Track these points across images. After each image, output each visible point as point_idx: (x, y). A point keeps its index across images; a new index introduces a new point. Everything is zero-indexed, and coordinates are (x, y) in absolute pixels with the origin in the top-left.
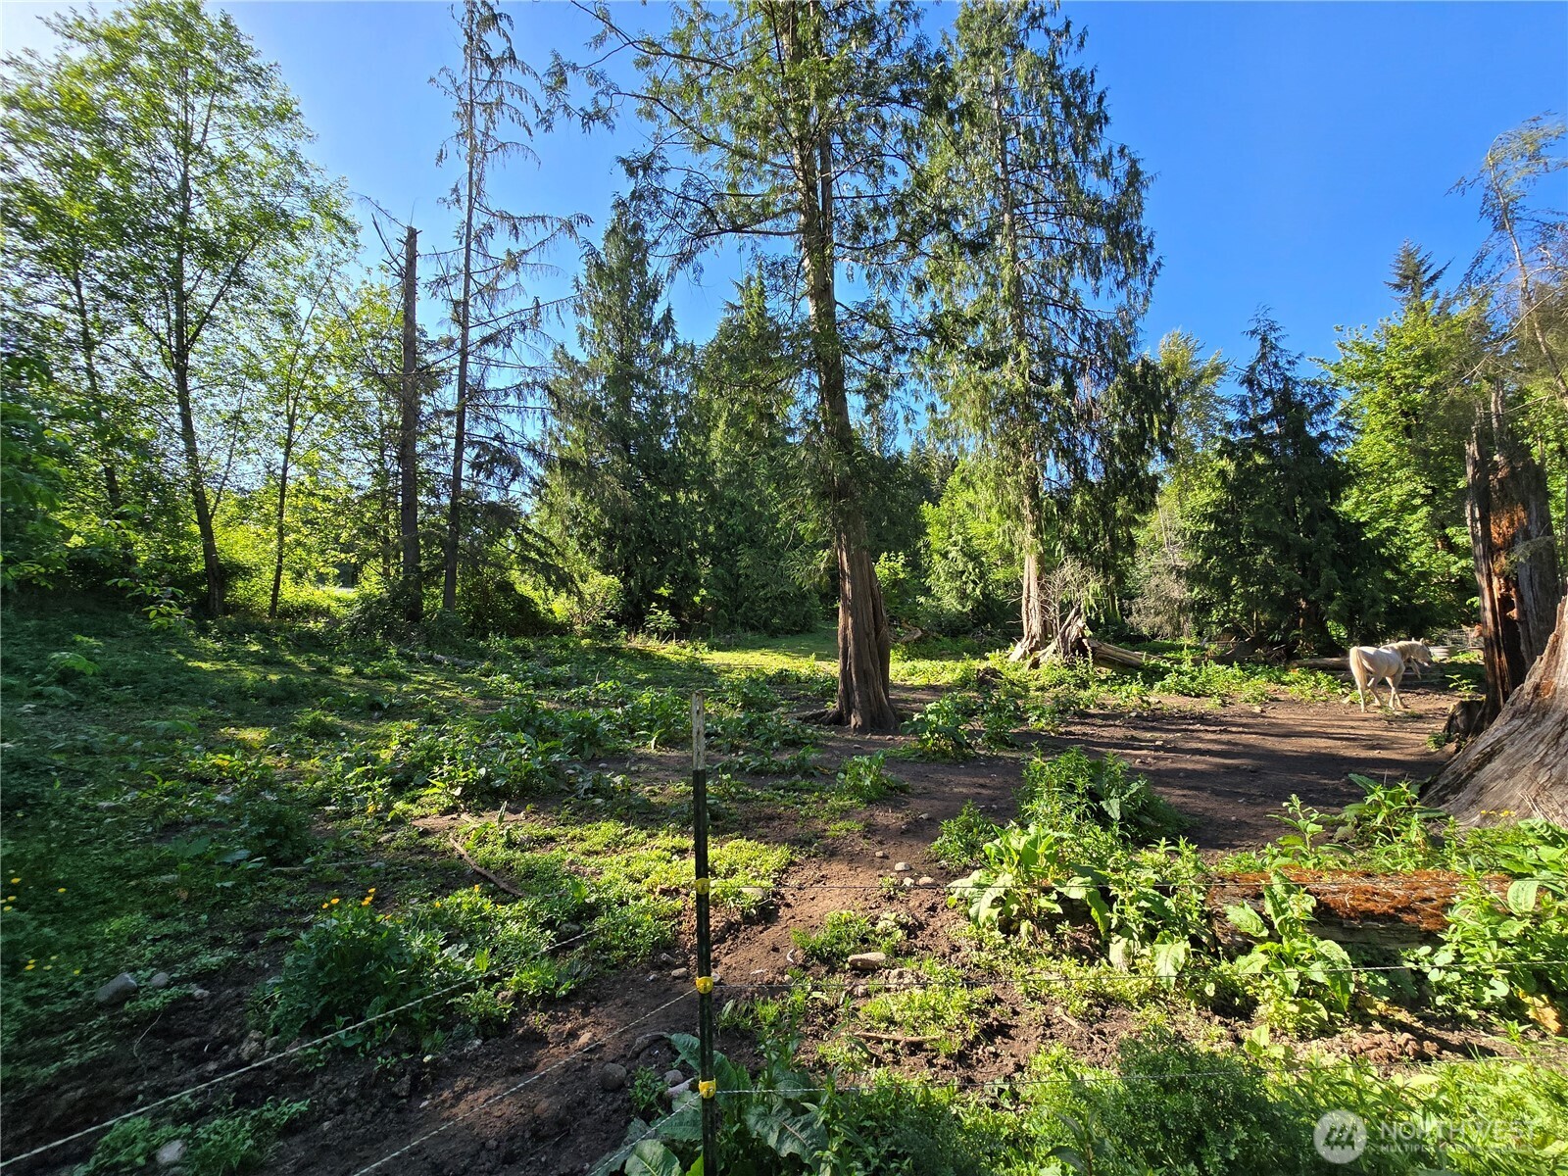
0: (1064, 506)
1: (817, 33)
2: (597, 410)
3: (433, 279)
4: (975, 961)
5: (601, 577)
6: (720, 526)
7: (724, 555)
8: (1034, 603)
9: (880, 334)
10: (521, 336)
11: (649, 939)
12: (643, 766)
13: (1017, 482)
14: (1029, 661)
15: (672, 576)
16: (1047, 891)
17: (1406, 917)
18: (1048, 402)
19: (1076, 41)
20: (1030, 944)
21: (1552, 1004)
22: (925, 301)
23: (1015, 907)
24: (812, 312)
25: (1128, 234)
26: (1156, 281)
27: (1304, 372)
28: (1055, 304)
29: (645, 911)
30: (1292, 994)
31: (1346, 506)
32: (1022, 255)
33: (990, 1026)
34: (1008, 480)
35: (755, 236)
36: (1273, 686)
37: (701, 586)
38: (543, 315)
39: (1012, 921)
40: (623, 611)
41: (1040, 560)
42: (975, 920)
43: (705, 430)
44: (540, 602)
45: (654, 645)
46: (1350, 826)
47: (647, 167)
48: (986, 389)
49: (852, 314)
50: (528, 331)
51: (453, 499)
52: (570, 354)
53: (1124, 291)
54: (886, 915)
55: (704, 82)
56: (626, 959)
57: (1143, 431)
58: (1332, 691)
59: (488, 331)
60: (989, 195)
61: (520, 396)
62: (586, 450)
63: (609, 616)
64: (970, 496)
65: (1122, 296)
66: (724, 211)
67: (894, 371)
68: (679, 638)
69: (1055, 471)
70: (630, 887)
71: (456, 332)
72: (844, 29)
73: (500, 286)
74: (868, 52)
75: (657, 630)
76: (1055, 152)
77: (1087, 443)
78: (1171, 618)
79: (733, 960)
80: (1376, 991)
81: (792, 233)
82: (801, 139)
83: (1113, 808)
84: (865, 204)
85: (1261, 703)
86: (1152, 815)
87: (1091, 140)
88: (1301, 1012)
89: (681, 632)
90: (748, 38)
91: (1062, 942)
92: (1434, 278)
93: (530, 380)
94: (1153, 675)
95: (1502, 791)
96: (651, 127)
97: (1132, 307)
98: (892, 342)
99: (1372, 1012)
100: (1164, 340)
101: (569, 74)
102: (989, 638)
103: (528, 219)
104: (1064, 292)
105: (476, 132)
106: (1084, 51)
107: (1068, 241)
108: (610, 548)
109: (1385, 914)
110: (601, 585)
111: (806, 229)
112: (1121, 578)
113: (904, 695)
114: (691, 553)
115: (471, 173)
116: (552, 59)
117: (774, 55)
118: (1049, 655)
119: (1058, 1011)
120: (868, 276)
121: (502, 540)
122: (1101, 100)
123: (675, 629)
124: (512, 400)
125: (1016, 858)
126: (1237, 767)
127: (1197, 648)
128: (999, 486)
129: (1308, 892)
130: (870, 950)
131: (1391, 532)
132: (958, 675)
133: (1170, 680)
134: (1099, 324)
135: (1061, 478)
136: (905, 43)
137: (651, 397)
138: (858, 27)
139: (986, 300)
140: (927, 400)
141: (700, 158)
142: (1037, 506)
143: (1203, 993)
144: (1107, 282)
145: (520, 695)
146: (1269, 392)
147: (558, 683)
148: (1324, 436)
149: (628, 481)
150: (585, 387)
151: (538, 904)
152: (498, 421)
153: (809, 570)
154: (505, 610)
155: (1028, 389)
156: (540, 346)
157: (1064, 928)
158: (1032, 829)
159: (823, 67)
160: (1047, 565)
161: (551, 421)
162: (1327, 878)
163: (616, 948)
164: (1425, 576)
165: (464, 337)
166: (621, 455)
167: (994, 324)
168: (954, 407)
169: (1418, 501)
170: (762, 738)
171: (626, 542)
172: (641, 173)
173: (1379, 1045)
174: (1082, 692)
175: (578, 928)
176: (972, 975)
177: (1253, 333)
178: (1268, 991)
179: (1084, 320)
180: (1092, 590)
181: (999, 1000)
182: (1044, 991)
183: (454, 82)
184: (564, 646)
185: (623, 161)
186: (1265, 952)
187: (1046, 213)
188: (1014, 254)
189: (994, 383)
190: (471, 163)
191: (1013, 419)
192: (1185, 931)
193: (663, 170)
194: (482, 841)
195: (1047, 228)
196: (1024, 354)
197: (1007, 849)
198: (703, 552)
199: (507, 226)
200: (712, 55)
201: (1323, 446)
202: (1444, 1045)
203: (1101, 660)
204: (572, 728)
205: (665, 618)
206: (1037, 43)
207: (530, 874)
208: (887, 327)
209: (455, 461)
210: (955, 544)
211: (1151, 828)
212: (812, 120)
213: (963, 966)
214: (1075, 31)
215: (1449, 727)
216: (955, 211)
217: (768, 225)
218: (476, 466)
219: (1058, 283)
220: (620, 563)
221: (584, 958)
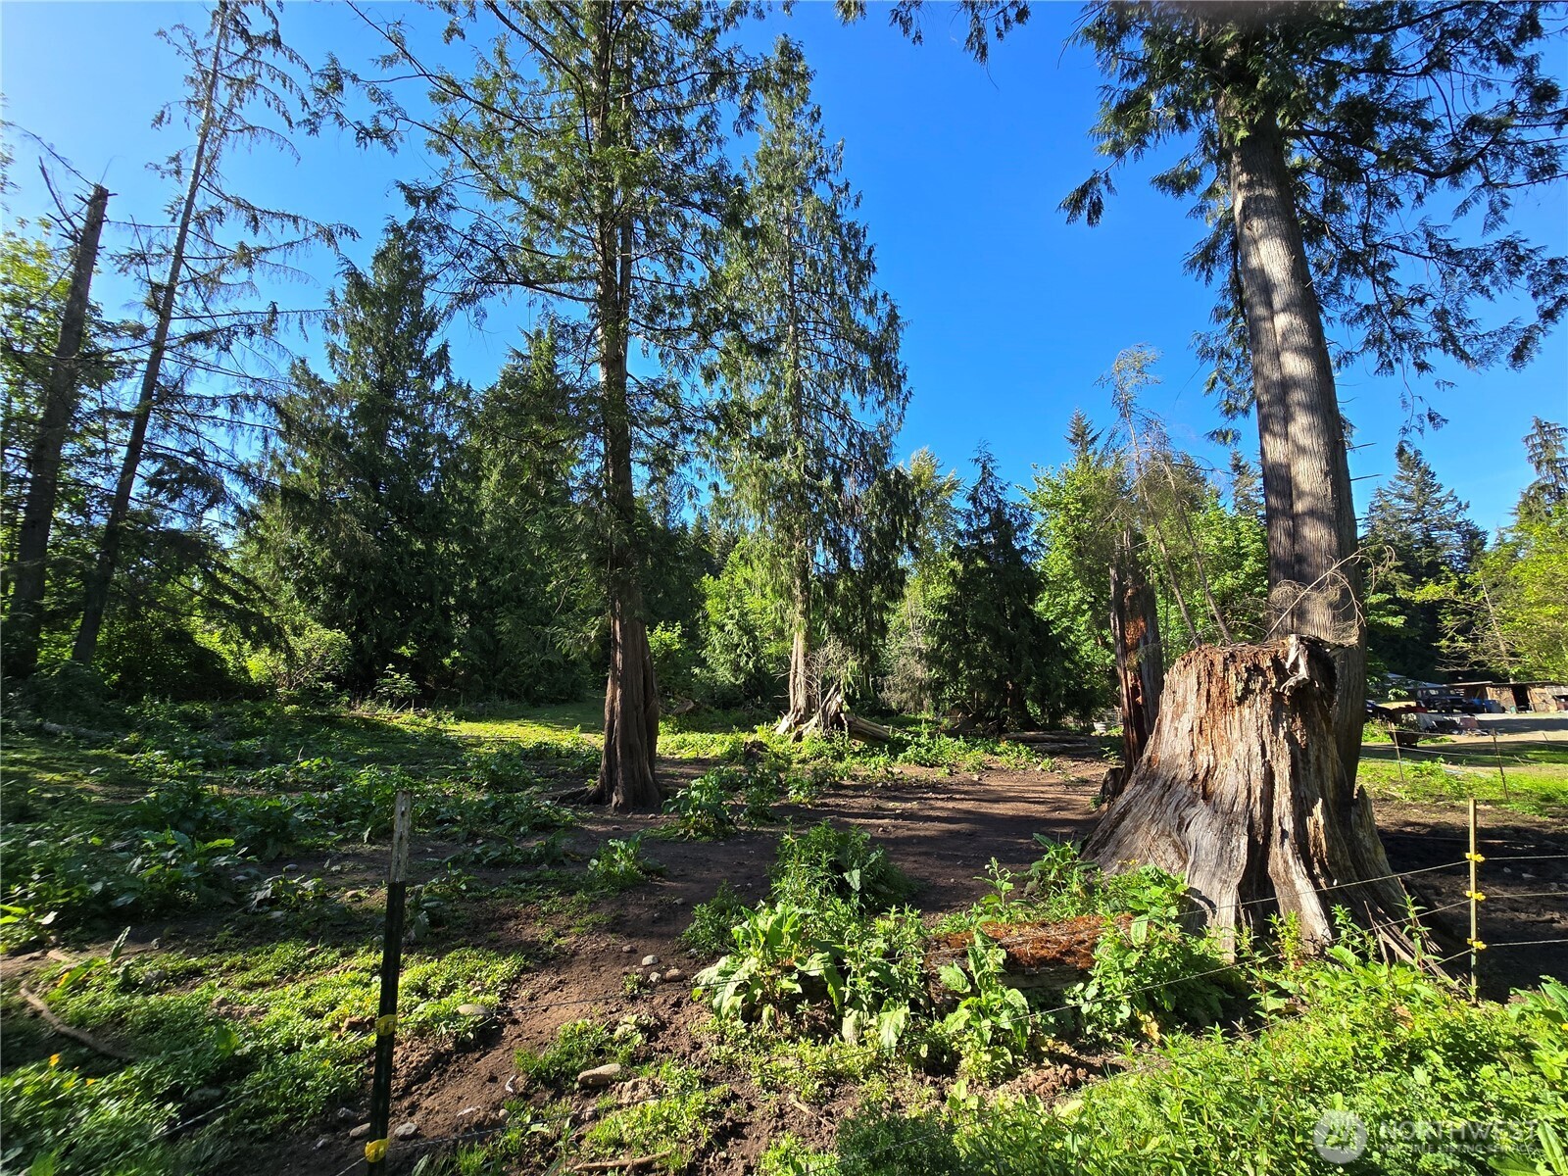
0: (830, 588)
1: (627, 125)
2: (340, 439)
3: (126, 252)
4: (715, 1057)
5: (322, 632)
6: (482, 582)
7: (485, 613)
8: (801, 678)
9: (669, 412)
10: (246, 342)
11: (322, 1094)
12: (349, 865)
13: (789, 564)
14: (793, 734)
15: (419, 634)
16: (790, 970)
17: (1069, 960)
18: (820, 495)
19: (853, 200)
20: (771, 1029)
21: (1155, 1019)
22: (716, 387)
23: (759, 992)
24: (602, 378)
25: (888, 364)
26: (908, 406)
27: (1012, 497)
28: (828, 410)
29: (324, 1054)
30: (986, 1045)
31: (1040, 607)
32: (803, 364)
33: (723, 1128)
34: (783, 561)
35: (548, 295)
36: (988, 757)
37: (454, 647)
38: (281, 321)
39: (755, 1007)
40: (348, 673)
41: (808, 638)
42: (718, 1011)
43: (476, 477)
44: (229, 658)
45: (384, 714)
46: (1035, 881)
47: (432, 198)
48: (766, 475)
49: (642, 388)
50: (256, 338)
51: (113, 521)
52: (313, 371)
53: (884, 410)
54: (626, 1018)
55: (506, 135)
56: (286, 1124)
57: (895, 528)
58: (1029, 760)
59: (197, 327)
60: (778, 306)
61: (234, 408)
62: (321, 483)
63: (328, 678)
64: (747, 573)
65: (881, 414)
66: (516, 263)
67: (680, 449)
68: (419, 705)
69: (823, 558)
70: (307, 1026)
71: (150, 320)
72: (653, 130)
73: (224, 279)
74: (676, 157)
75: (391, 696)
76: (834, 284)
77: (850, 535)
78: (913, 695)
79: (437, 1102)
80: (1047, 1029)
81: (587, 300)
82: (602, 218)
83: (854, 878)
84: (662, 290)
85: (980, 772)
86: (887, 883)
87: (861, 282)
88: (993, 1060)
89: (423, 699)
90: (557, 110)
91: (801, 1022)
92: (1094, 439)
93: (251, 392)
94: (897, 747)
95: (1131, 842)
96: (443, 162)
97: (889, 425)
98: (680, 420)
99: (1044, 1049)
100: (914, 455)
101: (347, 83)
102: (758, 711)
103: (274, 215)
104: (836, 402)
105: (216, 105)
106: (860, 209)
107: (841, 360)
108: (340, 597)
109: (1054, 958)
110: (318, 640)
111: (601, 300)
112: (875, 658)
113: (671, 770)
114: (445, 610)
115: (201, 148)
116: (327, 61)
117: (582, 133)
118: (812, 729)
119: (792, 1096)
120: (661, 356)
121: (183, 579)
122: (870, 252)
123: (415, 696)
124: (222, 412)
125: (762, 940)
126: (958, 832)
127: (933, 722)
128: (773, 567)
129: (1001, 946)
130: (603, 1063)
131: (1069, 630)
132: (726, 748)
133: (910, 751)
134: (863, 434)
135: (828, 563)
136: (710, 158)
137: (413, 433)
138: (666, 132)
139: (770, 397)
140: (710, 480)
141: (495, 206)
142: (806, 588)
143: (919, 1055)
144: (870, 400)
145: (180, 778)
146: (987, 510)
147: (242, 761)
148: (1024, 549)
149: (372, 522)
150: (328, 411)
151: (158, 1068)
152: (197, 434)
153: (576, 639)
154: (175, 666)
155: (803, 481)
156: (273, 356)
157: (803, 1007)
158: (779, 908)
159: (629, 158)
160: (813, 643)
161: (277, 444)
162: (1015, 932)
163: (274, 1111)
164: (1089, 666)
165: (162, 330)
166: (365, 492)
167: (776, 418)
168: (736, 489)
169: (1085, 607)
170: (509, 823)
171: (362, 591)
172: (423, 204)
173: (1046, 1079)
174: (838, 764)
175: (217, 1093)
176: (711, 1074)
177: (977, 461)
178: (969, 1044)
179: (852, 428)
180: (848, 669)
181: (735, 1097)
182: (780, 1078)
183: (193, 44)
184: (260, 714)
185: (403, 187)
186: (968, 1007)
187: (824, 333)
188: (796, 362)
189: (774, 471)
190: (204, 137)
191: (788, 506)
192: (906, 996)
193: (450, 207)
194: (79, 986)
195: (825, 346)
196: (800, 450)
197: (754, 931)
198: (459, 608)
199: (244, 215)
200: (517, 113)
201: (1024, 557)
202: (1091, 1069)
203: (856, 733)
204: (252, 820)
205: (403, 682)
206: (821, 191)
207: (154, 1023)
208: (676, 406)
209: (123, 474)
210: (732, 617)
211: (886, 896)
212: (616, 202)
213: (703, 1064)
214: (853, 192)
215: (1103, 790)
216: (745, 315)
217: (563, 287)
218: (154, 482)
219: (832, 392)
220: (351, 616)
221: (221, 1134)
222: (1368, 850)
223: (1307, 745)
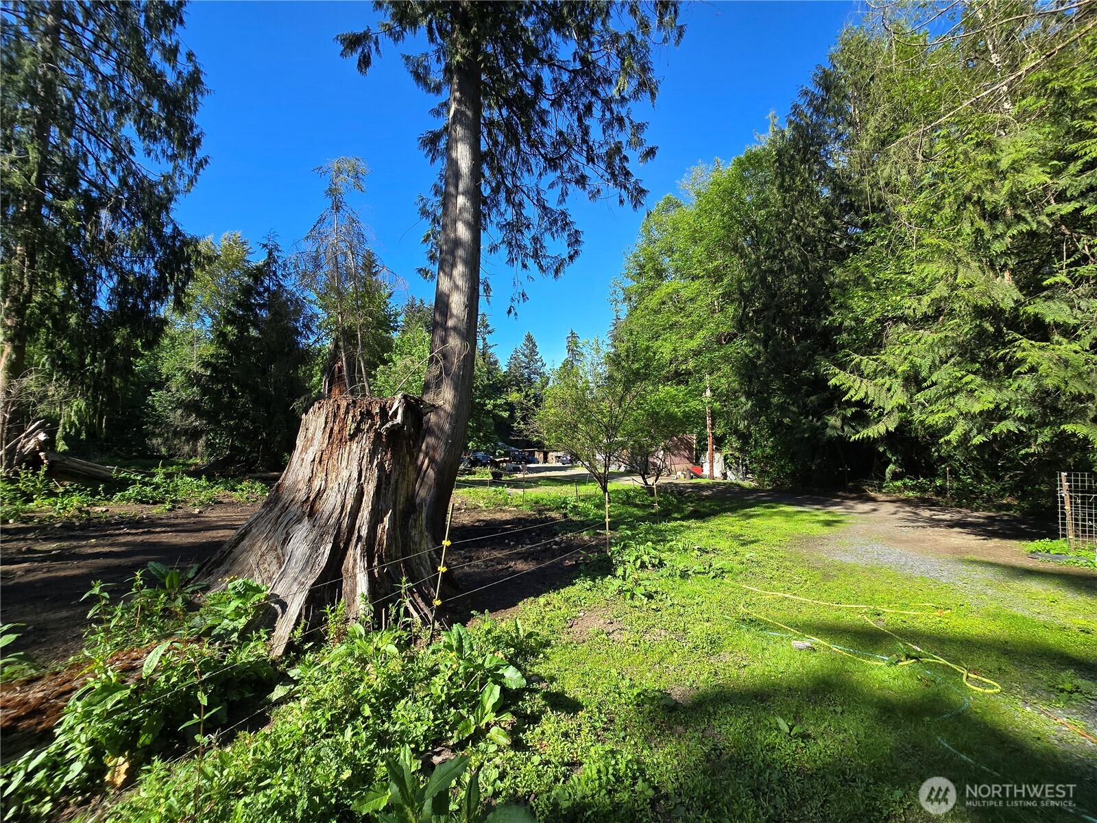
26: (200, 171)
36: (224, 492)
53: (171, 165)
65: (168, 167)
85: (202, 504)
94: (117, 487)
95: (244, 559)
97: (176, 182)
177: (265, 246)
180: (74, 407)
222: (415, 543)
223: (391, 472)
